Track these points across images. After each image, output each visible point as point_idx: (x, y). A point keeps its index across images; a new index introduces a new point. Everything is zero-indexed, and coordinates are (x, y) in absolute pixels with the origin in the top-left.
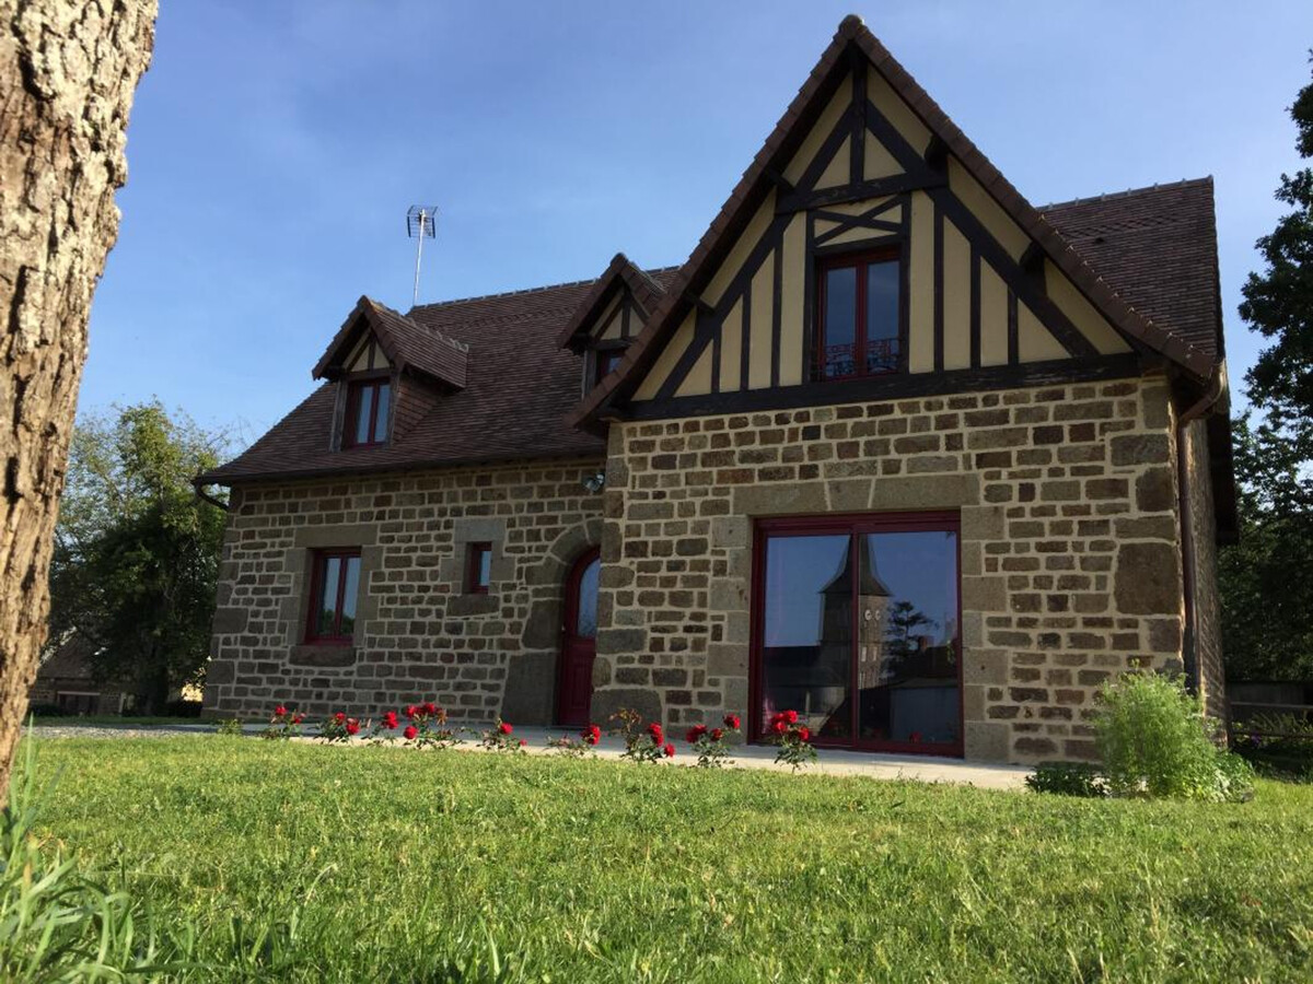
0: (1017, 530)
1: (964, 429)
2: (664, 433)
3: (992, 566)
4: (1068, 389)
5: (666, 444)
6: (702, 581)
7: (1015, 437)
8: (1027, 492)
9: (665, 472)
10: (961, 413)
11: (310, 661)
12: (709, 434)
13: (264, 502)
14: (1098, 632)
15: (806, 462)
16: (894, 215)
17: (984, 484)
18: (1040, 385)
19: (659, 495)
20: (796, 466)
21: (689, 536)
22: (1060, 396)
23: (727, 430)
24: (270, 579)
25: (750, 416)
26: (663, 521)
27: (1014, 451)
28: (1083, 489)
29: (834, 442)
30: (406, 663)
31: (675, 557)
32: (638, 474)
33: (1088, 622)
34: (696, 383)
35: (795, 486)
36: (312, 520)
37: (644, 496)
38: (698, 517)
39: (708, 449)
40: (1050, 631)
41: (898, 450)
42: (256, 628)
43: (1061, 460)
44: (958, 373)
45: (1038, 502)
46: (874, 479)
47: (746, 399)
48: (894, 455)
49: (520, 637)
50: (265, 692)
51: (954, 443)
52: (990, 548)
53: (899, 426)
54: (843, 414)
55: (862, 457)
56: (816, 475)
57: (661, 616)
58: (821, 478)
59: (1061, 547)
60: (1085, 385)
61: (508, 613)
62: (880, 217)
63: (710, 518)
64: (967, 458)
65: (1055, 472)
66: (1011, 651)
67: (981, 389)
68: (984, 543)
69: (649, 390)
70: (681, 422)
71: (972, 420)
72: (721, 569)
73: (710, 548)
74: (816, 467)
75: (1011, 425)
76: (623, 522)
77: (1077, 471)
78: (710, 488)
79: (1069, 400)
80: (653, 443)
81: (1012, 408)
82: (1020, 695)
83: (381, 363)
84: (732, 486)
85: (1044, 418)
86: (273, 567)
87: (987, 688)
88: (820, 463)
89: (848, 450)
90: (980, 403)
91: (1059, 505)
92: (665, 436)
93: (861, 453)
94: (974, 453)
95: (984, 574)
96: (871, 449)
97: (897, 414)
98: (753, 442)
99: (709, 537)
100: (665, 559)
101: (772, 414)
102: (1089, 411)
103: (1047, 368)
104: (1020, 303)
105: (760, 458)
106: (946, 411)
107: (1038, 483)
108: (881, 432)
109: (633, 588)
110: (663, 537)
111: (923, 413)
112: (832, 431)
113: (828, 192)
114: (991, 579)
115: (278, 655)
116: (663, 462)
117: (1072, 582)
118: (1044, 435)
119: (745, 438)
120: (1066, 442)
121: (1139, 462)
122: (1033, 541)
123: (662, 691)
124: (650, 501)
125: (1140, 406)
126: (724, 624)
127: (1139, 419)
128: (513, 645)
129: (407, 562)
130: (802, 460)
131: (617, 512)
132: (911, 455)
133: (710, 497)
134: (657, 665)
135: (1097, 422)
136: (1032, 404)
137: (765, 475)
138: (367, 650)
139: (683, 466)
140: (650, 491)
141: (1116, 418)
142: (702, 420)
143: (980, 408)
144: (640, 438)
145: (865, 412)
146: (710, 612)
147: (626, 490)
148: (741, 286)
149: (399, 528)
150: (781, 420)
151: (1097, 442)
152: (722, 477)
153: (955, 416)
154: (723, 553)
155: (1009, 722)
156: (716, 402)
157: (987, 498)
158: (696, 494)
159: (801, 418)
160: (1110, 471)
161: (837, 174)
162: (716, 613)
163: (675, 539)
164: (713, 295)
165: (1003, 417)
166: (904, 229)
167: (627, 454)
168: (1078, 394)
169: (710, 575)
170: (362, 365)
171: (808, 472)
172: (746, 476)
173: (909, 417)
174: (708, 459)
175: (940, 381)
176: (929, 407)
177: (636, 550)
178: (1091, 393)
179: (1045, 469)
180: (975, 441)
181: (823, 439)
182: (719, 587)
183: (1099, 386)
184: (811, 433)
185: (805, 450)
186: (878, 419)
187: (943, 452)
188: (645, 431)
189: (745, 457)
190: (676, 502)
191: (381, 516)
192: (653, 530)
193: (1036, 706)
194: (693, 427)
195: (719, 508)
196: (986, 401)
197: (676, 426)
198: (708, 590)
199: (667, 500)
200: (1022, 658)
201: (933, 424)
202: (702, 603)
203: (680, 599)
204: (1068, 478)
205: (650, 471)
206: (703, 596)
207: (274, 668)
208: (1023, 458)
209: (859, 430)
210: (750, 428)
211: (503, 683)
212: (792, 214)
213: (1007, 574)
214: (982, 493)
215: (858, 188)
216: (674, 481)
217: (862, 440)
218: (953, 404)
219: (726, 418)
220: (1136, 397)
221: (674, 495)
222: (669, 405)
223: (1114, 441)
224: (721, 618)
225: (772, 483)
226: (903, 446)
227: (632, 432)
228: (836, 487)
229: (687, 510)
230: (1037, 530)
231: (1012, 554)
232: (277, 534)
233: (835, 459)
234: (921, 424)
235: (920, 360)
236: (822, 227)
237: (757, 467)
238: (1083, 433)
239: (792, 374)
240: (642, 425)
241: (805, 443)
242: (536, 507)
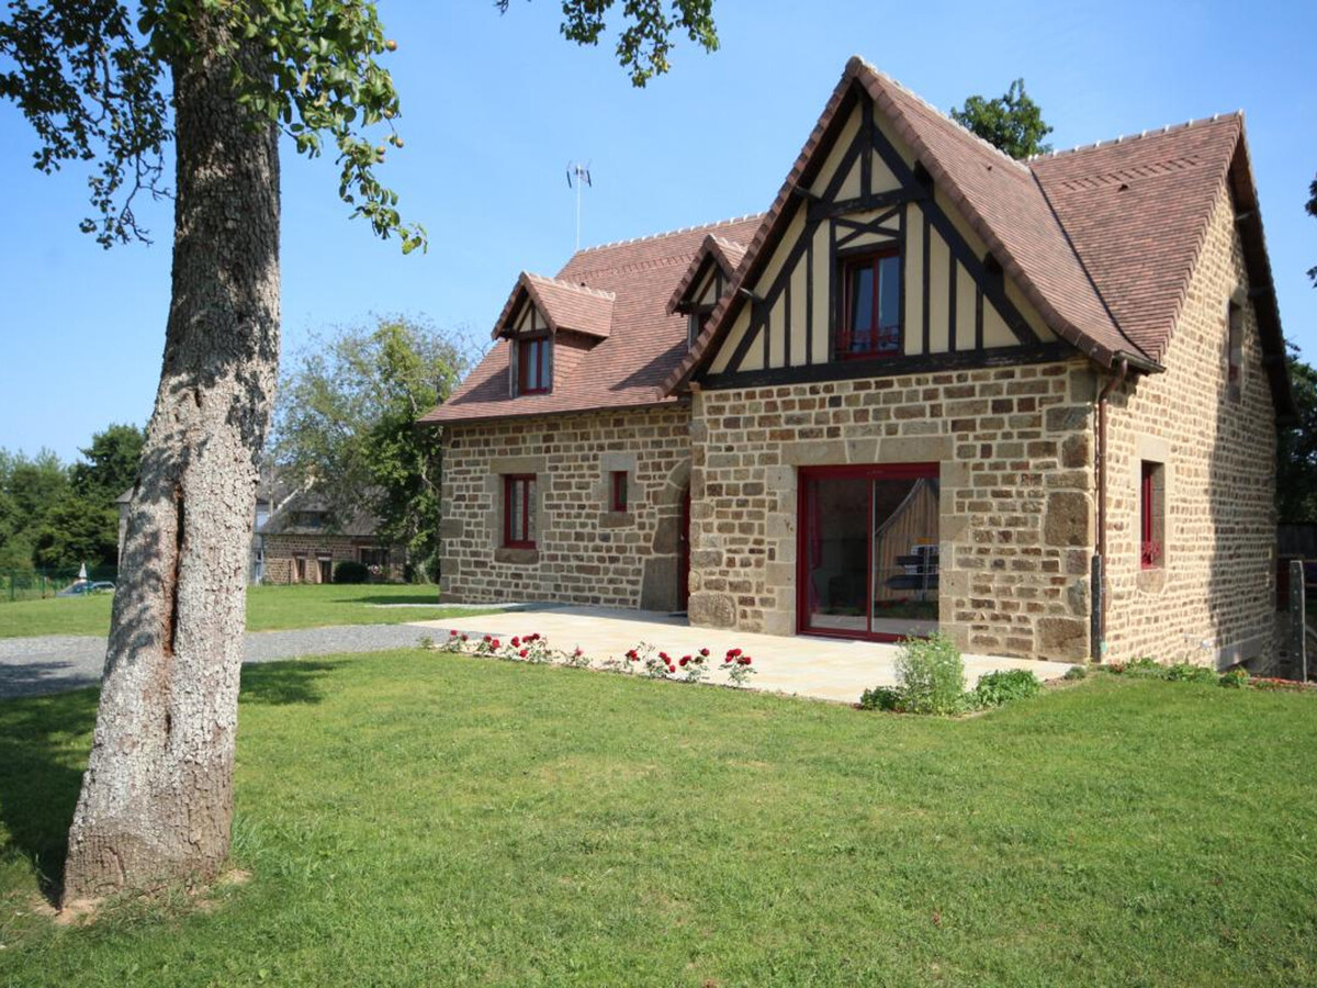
0: (980, 480)
1: (943, 400)
2: (732, 399)
3: (961, 507)
4: (1018, 370)
5: (734, 409)
6: (760, 516)
7: (977, 408)
8: (986, 451)
9: (733, 431)
10: (941, 387)
11: (508, 559)
12: (763, 401)
13: (466, 438)
14: (1031, 559)
15: (832, 425)
16: (893, 223)
17: (957, 444)
18: (997, 366)
19: (730, 449)
20: (825, 427)
21: (751, 480)
22: (1011, 375)
23: (775, 398)
24: (475, 498)
25: (791, 387)
26: (732, 469)
27: (978, 418)
28: (1025, 449)
29: (851, 409)
30: (574, 563)
31: (742, 496)
32: (714, 432)
33: (1026, 552)
35: (824, 443)
36: (502, 452)
37: (719, 449)
38: (757, 466)
39: (763, 413)
40: (999, 557)
41: (897, 417)
42: (469, 534)
43: (1012, 426)
44: (940, 356)
45: (993, 459)
46: (879, 438)
47: (788, 374)
48: (893, 420)
49: (651, 545)
50: (479, 582)
51: (935, 412)
52: (960, 494)
53: (897, 397)
54: (858, 387)
55: (871, 422)
56: (838, 435)
57: (733, 541)
58: (843, 437)
59: (1008, 494)
60: (1029, 367)
61: (642, 526)
62: (884, 225)
63: (765, 467)
64: (945, 423)
65: (1007, 436)
66: (971, 572)
67: (955, 369)
68: (956, 489)
69: (719, 366)
70: (743, 391)
71: (950, 393)
72: (773, 507)
73: (766, 490)
74: (838, 429)
75: (977, 398)
76: (705, 469)
77: (1022, 435)
78: (765, 444)
79: (1018, 378)
80: (723, 408)
81: (978, 384)
82: (977, 604)
83: (540, 325)
84: (780, 443)
85: (999, 393)
86: (477, 488)
87: (954, 599)
88: (841, 426)
89: (861, 415)
90: (955, 380)
91: (1008, 461)
92: (732, 402)
93: (870, 419)
94: (950, 420)
95: (956, 514)
96: (878, 414)
97: (896, 388)
98: (793, 408)
99: (765, 481)
100: (735, 498)
101: (807, 386)
102: (1034, 387)
103: (1003, 353)
104: (985, 298)
105: (799, 421)
106: (931, 386)
107: (994, 443)
108: (885, 402)
109: (713, 519)
110: (733, 481)
111: (915, 387)
112: (851, 400)
113: (844, 203)
114: (961, 518)
115: (487, 555)
116: (732, 423)
117: (1014, 522)
118: (1002, 406)
119: (788, 405)
120: (1015, 412)
121: (1065, 429)
122: (989, 489)
123: (736, 596)
124: (723, 453)
125: (1068, 385)
126: (777, 548)
127: (1067, 394)
128: (645, 551)
129: (569, 486)
130: (828, 422)
131: (701, 461)
132: (905, 421)
133: (765, 451)
134: (731, 578)
135: (1037, 397)
136: (992, 381)
137: (803, 434)
138: (546, 553)
139: (746, 426)
140: (723, 445)
141: (1051, 393)
142: (758, 390)
143: (955, 384)
144: (715, 403)
145: (873, 386)
146: (767, 539)
147: (706, 444)
148: (783, 281)
149: (561, 459)
150: (814, 391)
151: (1036, 413)
152: (773, 435)
153: (937, 390)
154: (775, 494)
155: (969, 624)
156: (767, 376)
157: (959, 455)
158: (755, 448)
159: (828, 389)
160: (1045, 436)
161: (851, 189)
162: (772, 539)
163: (741, 483)
164: (763, 289)
165: (970, 392)
166: (900, 235)
167: (706, 416)
168: (1024, 375)
169: (765, 511)
170: (527, 327)
171: (834, 432)
172: (788, 435)
173: (904, 390)
174: (763, 421)
175: (926, 362)
176: (919, 382)
177: (715, 490)
178: (1033, 373)
179: (999, 433)
180: (951, 410)
181: (844, 407)
182: (773, 520)
183: (1040, 367)
185: (831, 415)
186: (882, 391)
187: (928, 419)
188: (719, 398)
189: (789, 420)
190: (741, 454)
191: (548, 450)
192: (725, 475)
193: (985, 612)
194: (751, 396)
195: (771, 459)
196: (960, 378)
197: (739, 395)
198: (765, 522)
199: (735, 452)
200: (977, 577)
201: (921, 396)
202: (761, 532)
203: (746, 529)
204: (1015, 440)
205: (722, 429)
206: (761, 526)
207: (484, 564)
208: (985, 424)
209: (870, 400)
210: (792, 397)
211: (641, 579)
212: (819, 222)
213: (971, 514)
214: (955, 451)
215: (867, 201)
216: (738, 438)
217: (871, 408)
218: (936, 380)
219: (775, 389)
220: (1066, 377)
221: (739, 448)
222: (734, 377)
223: (1048, 411)
224: (774, 543)
225: (807, 440)
226: (901, 413)
227: (709, 398)
228: (853, 445)
229: (749, 461)
230: (992, 481)
231: (975, 499)
232: (477, 463)
233: (852, 423)
234: (913, 396)
235: (913, 346)
236: (842, 232)
237: (797, 428)
238: (1027, 405)
239: (821, 355)
240: (713, 393)
241: (831, 411)
242: (657, 444)
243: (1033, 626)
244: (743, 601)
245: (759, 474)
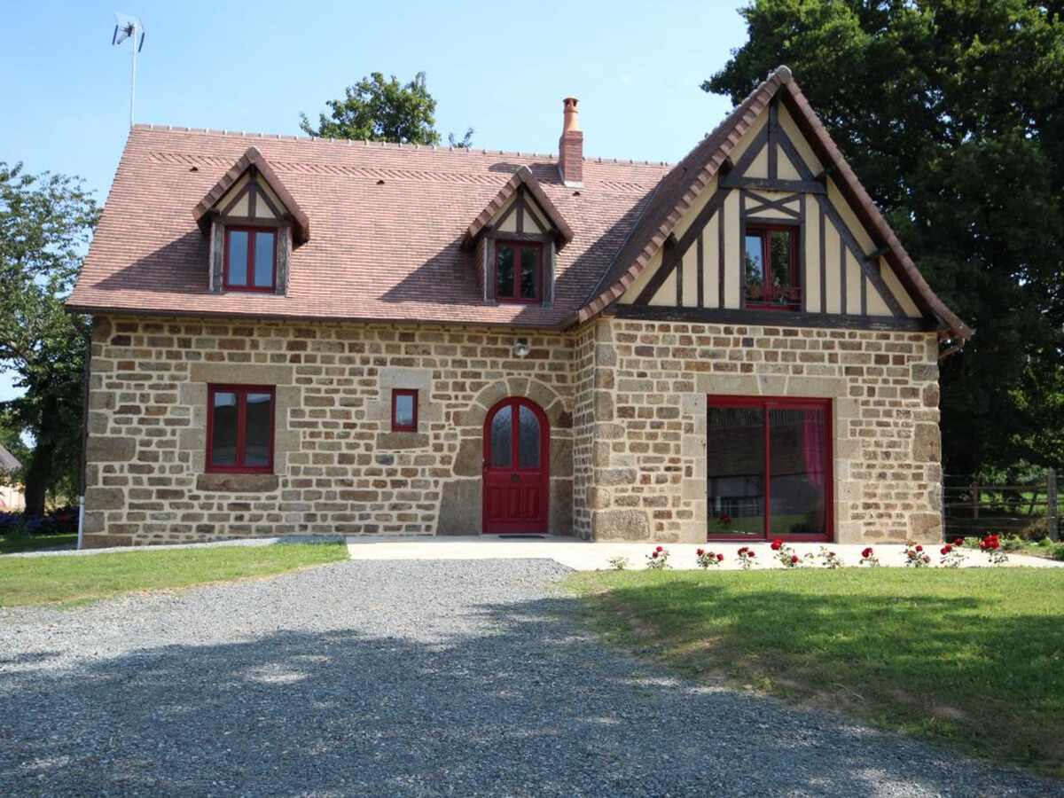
0: (866, 413)
1: (837, 350)
2: (644, 330)
3: (853, 433)
4: (892, 334)
5: (644, 338)
6: (677, 437)
7: (864, 359)
8: (871, 392)
9: (647, 359)
10: (836, 340)
12: (678, 335)
14: (905, 471)
15: (745, 361)
17: (849, 385)
18: (879, 330)
19: (643, 375)
20: (739, 363)
21: (665, 405)
22: (887, 337)
23: (690, 334)
24: (160, 411)
25: (706, 326)
26: (646, 394)
27: (865, 366)
28: (899, 392)
29: (762, 350)
31: (655, 419)
32: (625, 358)
33: (901, 466)
35: (738, 377)
36: (213, 355)
37: (631, 374)
38: (671, 392)
39: (677, 345)
40: (882, 471)
41: (801, 359)
42: (148, 458)
43: (889, 375)
44: (835, 316)
45: (876, 398)
46: (787, 376)
47: (700, 314)
48: (798, 362)
51: (833, 358)
52: (853, 423)
53: (802, 344)
54: (767, 332)
55: (780, 362)
56: (750, 371)
57: (647, 460)
58: (755, 373)
59: (887, 425)
60: (900, 333)
62: (787, 205)
63: (681, 394)
64: (840, 368)
65: (885, 381)
66: (862, 482)
67: (848, 328)
68: (849, 419)
69: (628, 297)
70: (657, 324)
71: (844, 346)
72: (690, 429)
73: (681, 414)
74: (752, 365)
75: (863, 351)
76: (614, 392)
77: (896, 382)
78: (679, 373)
79: (892, 340)
80: (636, 337)
81: (864, 342)
82: (867, 506)
84: (695, 373)
85: (880, 350)
86: (163, 401)
87: (850, 503)
88: (754, 363)
89: (771, 356)
90: (847, 336)
91: (887, 400)
92: (643, 332)
93: (779, 359)
94: (844, 366)
95: (850, 438)
96: (785, 357)
97: (800, 337)
98: (709, 344)
99: (680, 407)
100: (649, 421)
101: (722, 326)
102: (903, 348)
103: (882, 320)
104: (868, 279)
105: (714, 355)
106: (828, 338)
107: (877, 386)
108: (792, 347)
109: (625, 439)
110: (645, 405)
111: (816, 338)
112: (761, 343)
113: (750, 180)
114: (854, 441)
116: (644, 351)
117: (893, 445)
118: (881, 360)
119: (703, 341)
120: (891, 365)
121: (925, 379)
122: (874, 420)
123: (650, 510)
124: (635, 378)
125: (925, 349)
126: (694, 466)
127: (925, 355)
130: (742, 359)
131: (609, 385)
132: (809, 364)
133: (680, 379)
134: (646, 494)
135: (906, 355)
136: (874, 340)
137: (718, 367)
139: (660, 356)
140: (635, 371)
141: (914, 354)
142: (672, 324)
143: (847, 339)
144: (624, 331)
145: (781, 333)
146: (683, 458)
147: (615, 369)
148: (695, 232)
150: (728, 331)
151: (905, 366)
152: (688, 366)
153: (833, 342)
154: (691, 418)
155: (861, 522)
156: (679, 312)
157: (851, 393)
158: (669, 376)
159: (741, 331)
160: (912, 384)
161: (759, 169)
162: (688, 458)
163: (655, 407)
164: (676, 235)
165: (859, 346)
166: (801, 216)
167: (615, 343)
168: (897, 338)
169: (682, 432)
171: (747, 368)
172: (704, 367)
173: (807, 339)
174: (676, 353)
175: (822, 319)
176: (819, 334)
177: (626, 412)
178: (902, 338)
179: (880, 378)
180: (845, 358)
181: (755, 348)
182: (690, 441)
183: (907, 334)
185: (744, 353)
186: (789, 338)
187: (826, 363)
188: (628, 327)
189: (704, 354)
190: (655, 381)
191: (296, 358)
192: (638, 399)
193: (873, 512)
194: (667, 329)
195: (687, 387)
196: (851, 335)
197: (653, 326)
198: (680, 443)
199: (648, 378)
200: (867, 486)
201: (821, 345)
202: (678, 451)
203: (661, 448)
204: (891, 385)
205: (634, 356)
206: (678, 447)
208: (870, 371)
209: (778, 344)
210: (706, 334)
212: (730, 189)
213: (861, 438)
214: (849, 390)
215: (773, 183)
216: (652, 365)
217: (780, 351)
218: (833, 335)
219: (690, 325)
220: (923, 343)
221: (653, 375)
222: (645, 310)
223: (914, 366)
224: (691, 462)
225: (723, 373)
226: (805, 357)
227: (618, 326)
228: (765, 380)
229: (664, 387)
230: (875, 414)
231: (864, 427)
233: (763, 361)
234: (814, 345)
235: (812, 305)
236: (750, 203)
237: (712, 361)
238: (899, 360)
239: (733, 301)
240: (623, 322)
241: (744, 349)
243: (906, 520)
244: (659, 515)
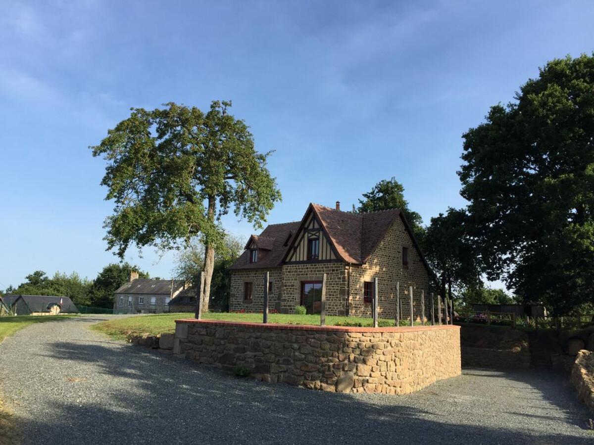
1: (324, 269)
2: (289, 267)
5: (290, 269)
6: (294, 291)
7: (330, 270)
11: (245, 303)
12: (295, 268)
13: (237, 273)
16: (318, 234)
18: (333, 263)
20: (305, 273)
22: (335, 265)
23: (297, 267)
24: (238, 288)
25: (300, 265)
26: (289, 281)
27: (330, 272)
30: (260, 303)
31: (291, 287)
32: (286, 274)
34: (293, 259)
35: (305, 276)
36: (245, 277)
39: (295, 270)
42: (237, 297)
43: (335, 274)
44: (324, 260)
45: (332, 280)
46: (314, 276)
47: (300, 262)
48: (316, 272)
49: (277, 299)
50: (239, 309)
53: (317, 268)
54: (311, 266)
57: (289, 296)
60: (337, 263)
61: (275, 295)
62: (316, 234)
63: (295, 281)
67: (327, 263)
69: (287, 260)
71: (326, 267)
72: (296, 289)
73: (295, 286)
76: (284, 281)
78: (295, 276)
80: (288, 269)
82: (329, 308)
83: (255, 247)
85: (333, 268)
86: (239, 286)
89: (311, 271)
90: (326, 265)
91: (334, 281)
96: (314, 271)
97: (317, 266)
100: (289, 287)
102: (338, 267)
103: (334, 260)
104: (331, 250)
106: (323, 266)
107: (332, 277)
108: (315, 269)
109: (285, 292)
112: (310, 268)
113: (310, 229)
115: (241, 302)
116: (289, 272)
117: (335, 292)
118: (333, 270)
119: (299, 269)
120: (335, 271)
121: (342, 275)
123: (289, 308)
124: (288, 278)
127: (343, 268)
128: (275, 300)
129: (260, 285)
131: (283, 280)
134: (288, 304)
136: (332, 266)
137: (302, 275)
138: (254, 301)
139: (292, 273)
140: (288, 276)
141: (341, 268)
144: (286, 268)
145: (314, 265)
147: (285, 276)
148: (299, 244)
149: (258, 279)
150: (304, 266)
152: (297, 275)
154: (297, 287)
155: (327, 312)
156: (296, 263)
158: (293, 277)
159: (306, 266)
160: (340, 276)
161: (311, 227)
163: (291, 284)
164: (296, 245)
165: (329, 267)
166: (319, 237)
167: (285, 270)
168: (337, 265)
170: (252, 247)
171: (307, 274)
172: (299, 275)
173: (319, 266)
174: (295, 272)
175: (322, 261)
176: (321, 265)
177: (286, 286)
179: (333, 275)
180: (326, 271)
182: (296, 292)
183: (339, 263)
184: (307, 268)
186: (315, 267)
187: (322, 272)
189: (299, 272)
191: (255, 277)
192: (288, 283)
194: (293, 266)
195: (296, 279)
197: (291, 266)
199: (290, 278)
202: (294, 295)
203: (291, 294)
204: (335, 277)
206: (294, 293)
207: (240, 304)
208: (331, 274)
209: (313, 268)
210: (300, 267)
211: (274, 307)
212: (306, 233)
215: (314, 230)
216: (290, 275)
219: (297, 265)
220: (343, 265)
222: (290, 263)
223: (340, 272)
226: (318, 271)
228: (310, 277)
229: (292, 280)
230: (331, 284)
232: (239, 279)
233: (310, 273)
234: (320, 268)
235: (320, 258)
236: (310, 235)
237: (301, 273)
238: (337, 270)
239: (305, 259)
240: (286, 266)
241: (306, 270)
242: (279, 276)
243: (337, 312)
244: (291, 309)
245: (294, 283)
